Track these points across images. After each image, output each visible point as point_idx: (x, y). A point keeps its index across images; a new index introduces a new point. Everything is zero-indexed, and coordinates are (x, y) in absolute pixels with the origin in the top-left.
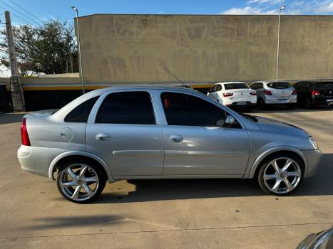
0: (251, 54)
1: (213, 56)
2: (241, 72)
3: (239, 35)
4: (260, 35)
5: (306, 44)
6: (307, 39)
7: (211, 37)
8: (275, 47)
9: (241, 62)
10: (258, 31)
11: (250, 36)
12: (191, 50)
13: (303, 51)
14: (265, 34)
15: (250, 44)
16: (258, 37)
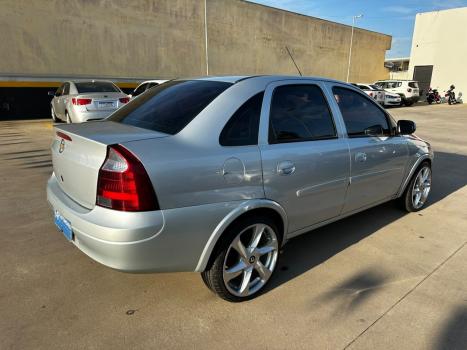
0: (175, 41)
1: (121, 37)
2: (163, 66)
3: (156, 9)
4: (184, 14)
5: (235, 35)
6: (235, 29)
7: (115, 6)
8: (202, 35)
9: (162, 51)
10: (181, 8)
11: (171, 14)
12: (84, 23)
13: (231, 44)
14: (189, 14)
15: (171, 25)
16: (182, 16)
